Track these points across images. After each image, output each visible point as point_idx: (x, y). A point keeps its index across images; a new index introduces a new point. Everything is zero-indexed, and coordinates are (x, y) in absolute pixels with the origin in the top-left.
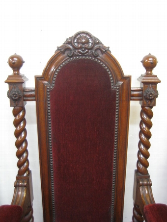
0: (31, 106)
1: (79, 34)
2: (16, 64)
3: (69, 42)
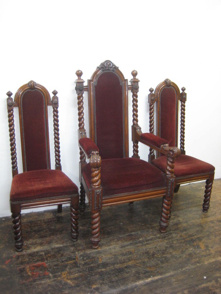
0: (85, 95)
1: (106, 61)
2: (79, 74)
3: (102, 64)
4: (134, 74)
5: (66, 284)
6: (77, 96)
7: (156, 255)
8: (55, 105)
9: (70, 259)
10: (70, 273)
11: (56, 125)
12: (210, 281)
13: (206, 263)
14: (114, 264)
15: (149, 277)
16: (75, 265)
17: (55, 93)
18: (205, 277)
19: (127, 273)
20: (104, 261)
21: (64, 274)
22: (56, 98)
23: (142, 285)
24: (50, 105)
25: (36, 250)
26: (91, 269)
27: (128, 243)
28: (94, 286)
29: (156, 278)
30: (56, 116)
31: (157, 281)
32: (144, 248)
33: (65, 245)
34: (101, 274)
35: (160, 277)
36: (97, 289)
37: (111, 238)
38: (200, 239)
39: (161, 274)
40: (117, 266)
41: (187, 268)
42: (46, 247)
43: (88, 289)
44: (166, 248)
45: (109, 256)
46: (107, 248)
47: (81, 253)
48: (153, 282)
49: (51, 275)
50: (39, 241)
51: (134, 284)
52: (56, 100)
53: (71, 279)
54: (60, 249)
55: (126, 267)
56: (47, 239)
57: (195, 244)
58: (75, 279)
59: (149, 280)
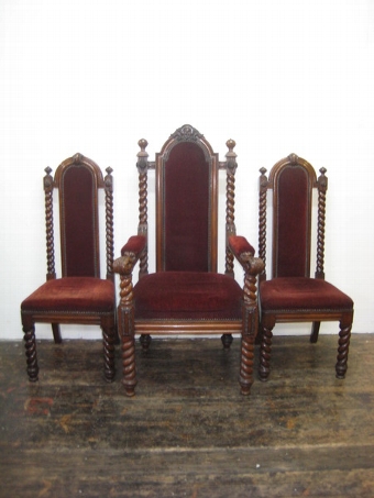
0: (151, 174)
1: (185, 126)
2: (143, 144)
3: (179, 130)
4: (231, 145)
5: (60, 428)
6: (138, 175)
7: (207, 422)
8: (109, 188)
9: (86, 402)
10: (74, 418)
11: (110, 216)
12: (261, 473)
13: (277, 448)
14: (138, 419)
15: (175, 446)
16: (88, 410)
17: (109, 170)
18: (258, 466)
19: (147, 434)
20: (129, 412)
21: (65, 418)
22: (110, 177)
23: (155, 454)
24: (102, 187)
25: (54, 383)
26: (105, 419)
27: (180, 398)
28: (92, 440)
29: (183, 450)
30: (109, 203)
31: (182, 453)
32: (198, 409)
33: (93, 384)
34: (112, 428)
35: (189, 449)
36: (92, 444)
37: (161, 387)
38: (295, 414)
39: (194, 446)
40: (140, 423)
41: (241, 448)
42: (68, 383)
43: (81, 441)
44: (232, 415)
45: (140, 409)
46: (146, 399)
47: (106, 398)
48: (175, 453)
49: (49, 415)
50: (64, 373)
51: (145, 450)
52: (109, 180)
53: (69, 425)
54: (83, 388)
55: (152, 428)
56: (76, 373)
57: (282, 419)
58: (75, 426)
59: (172, 449)
